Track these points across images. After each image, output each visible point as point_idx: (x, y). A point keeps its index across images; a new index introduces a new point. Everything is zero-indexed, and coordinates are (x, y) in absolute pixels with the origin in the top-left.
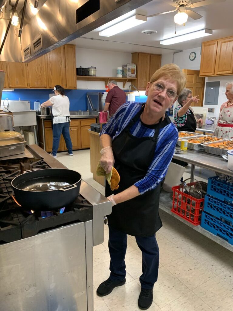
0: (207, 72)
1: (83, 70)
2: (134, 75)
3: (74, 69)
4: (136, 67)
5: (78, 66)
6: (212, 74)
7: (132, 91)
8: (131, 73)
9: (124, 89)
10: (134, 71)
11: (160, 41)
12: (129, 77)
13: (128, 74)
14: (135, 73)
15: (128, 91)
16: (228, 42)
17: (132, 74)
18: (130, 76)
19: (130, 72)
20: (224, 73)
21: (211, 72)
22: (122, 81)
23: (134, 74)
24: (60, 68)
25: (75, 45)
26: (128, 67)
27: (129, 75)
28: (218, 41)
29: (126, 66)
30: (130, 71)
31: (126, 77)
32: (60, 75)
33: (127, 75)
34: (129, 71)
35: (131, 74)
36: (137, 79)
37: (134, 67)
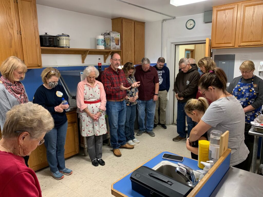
0: (223, 42)
1: (49, 38)
2: (118, 47)
3: (36, 37)
4: (120, 36)
5: (42, 33)
6: (231, 45)
8: (115, 44)
9: (105, 63)
10: (118, 40)
12: (114, 48)
14: (120, 44)
16: (255, 5)
17: (116, 44)
18: (114, 47)
20: (252, 45)
21: (230, 43)
22: (102, 54)
23: (118, 45)
26: (111, 36)
28: (238, 5)
29: (109, 34)
30: (114, 40)
31: (110, 49)
33: (110, 46)
34: (113, 41)
35: (115, 45)
36: (122, 52)
37: (118, 36)
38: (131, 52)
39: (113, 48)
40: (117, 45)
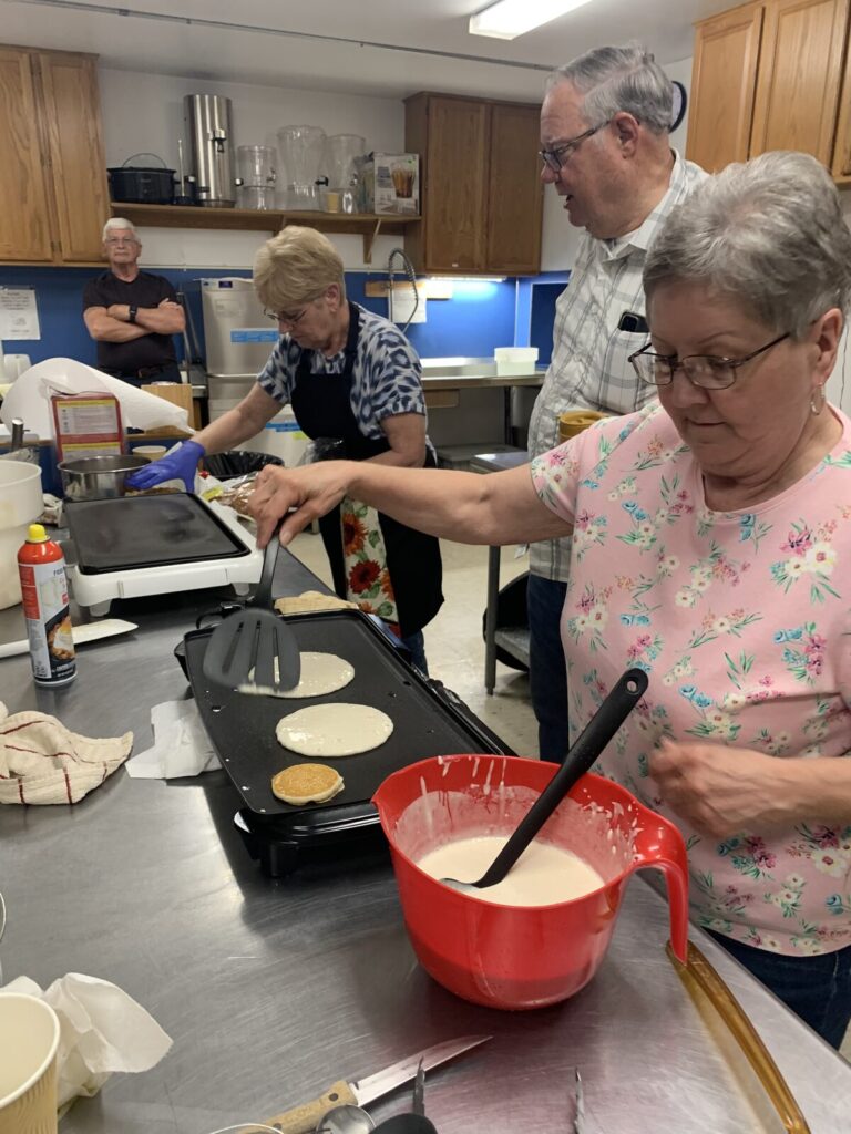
1: (146, 176)
2: (409, 203)
4: (416, 163)
7: (405, 278)
8: (392, 192)
9: (367, 266)
10: (410, 181)
11: (465, 19)
12: (387, 209)
13: (377, 198)
14: (416, 193)
15: (383, 278)
16: (807, 5)
17: (398, 195)
18: (390, 204)
19: (388, 186)
22: (358, 233)
23: (409, 195)
24: (22, 163)
25: (98, 55)
26: (378, 162)
27: (384, 198)
29: (371, 158)
30: (391, 181)
31: (372, 212)
32: (24, 200)
33: (373, 200)
34: (382, 184)
35: (394, 198)
36: (423, 222)
37: (410, 162)
38: (468, 224)
39: (384, 206)
40: (403, 197)
